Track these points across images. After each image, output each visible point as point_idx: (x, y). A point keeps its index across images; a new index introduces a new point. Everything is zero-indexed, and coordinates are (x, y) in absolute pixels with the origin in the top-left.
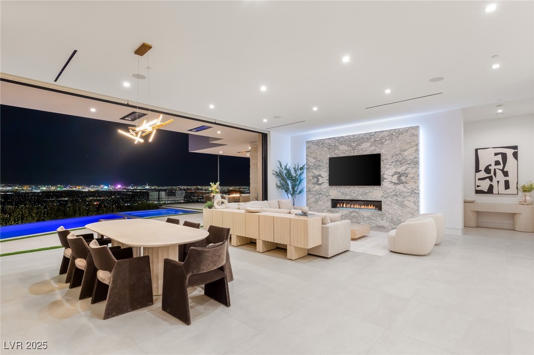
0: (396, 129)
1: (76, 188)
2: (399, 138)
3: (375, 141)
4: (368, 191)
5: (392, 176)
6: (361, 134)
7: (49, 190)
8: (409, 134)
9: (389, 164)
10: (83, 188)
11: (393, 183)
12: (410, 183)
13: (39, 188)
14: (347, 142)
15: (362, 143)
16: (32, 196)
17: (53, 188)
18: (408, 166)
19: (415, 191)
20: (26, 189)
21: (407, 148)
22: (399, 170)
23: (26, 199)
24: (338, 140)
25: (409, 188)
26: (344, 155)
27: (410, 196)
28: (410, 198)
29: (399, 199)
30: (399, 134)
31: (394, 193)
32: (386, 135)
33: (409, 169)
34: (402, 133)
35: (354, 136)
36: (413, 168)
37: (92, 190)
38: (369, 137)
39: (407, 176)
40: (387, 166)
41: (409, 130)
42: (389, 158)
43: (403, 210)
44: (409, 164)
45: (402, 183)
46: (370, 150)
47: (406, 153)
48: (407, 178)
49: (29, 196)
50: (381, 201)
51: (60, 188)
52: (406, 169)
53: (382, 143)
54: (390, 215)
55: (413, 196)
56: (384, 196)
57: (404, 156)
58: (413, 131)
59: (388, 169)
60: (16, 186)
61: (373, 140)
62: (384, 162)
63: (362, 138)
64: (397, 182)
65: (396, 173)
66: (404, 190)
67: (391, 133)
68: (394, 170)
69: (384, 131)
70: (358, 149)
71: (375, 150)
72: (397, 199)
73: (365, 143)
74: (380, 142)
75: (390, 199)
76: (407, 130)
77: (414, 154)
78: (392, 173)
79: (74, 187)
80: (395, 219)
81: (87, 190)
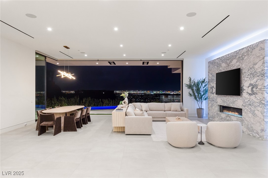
0: (250, 45)
1: (168, 92)
2: (253, 53)
3: (239, 57)
4: (235, 100)
5: (248, 87)
6: (232, 53)
7: (156, 93)
8: (259, 48)
9: (246, 77)
10: (171, 93)
11: (249, 93)
12: (259, 94)
13: (153, 92)
14: (225, 60)
15: (233, 60)
16: (150, 96)
17: (158, 92)
18: (258, 78)
19: (262, 101)
20: (148, 92)
21: (257, 62)
22: (252, 82)
23: (148, 97)
24: (221, 59)
25: (259, 98)
26: (224, 71)
27: (259, 106)
28: (259, 108)
29: (252, 108)
30: (253, 50)
31: (249, 103)
32: (245, 52)
33: (259, 81)
34: (254, 48)
35: (228, 55)
36: (261, 80)
37: (175, 94)
38: (236, 55)
39: (257, 87)
40: (246, 79)
41: (259, 44)
42: (247, 72)
43: (254, 119)
44: (258, 76)
45: (254, 94)
46: (237, 66)
47: (256, 67)
48: (257, 89)
49: (149, 96)
50: (242, 109)
51: (161, 92)
52: (257, 81)
53: (243, 59)
54: (247, 122)
55: (260, 106)
56: (244, 105)
57: (255, 69)
58: (261, 45)
59: (246, 81)
60: (145, 91)
61: (238, 57)
62: (244, 75)
63: (233, 56)
64: (251, 93)
65: (251, 85)
66: (255, 100)
67: (248, 49)
68: (249, 82)
69: (244, 48)
70: (230, 66)
71: (239, 65)
72: (251, 108)
73: (234, 60)
74: (242, 58)
75: (247, 108)
76: (257, 45)
77: (262, 67)
78: (248, 85)
79: (167, 92)
80: (249, 126)
81: (172, 94)
